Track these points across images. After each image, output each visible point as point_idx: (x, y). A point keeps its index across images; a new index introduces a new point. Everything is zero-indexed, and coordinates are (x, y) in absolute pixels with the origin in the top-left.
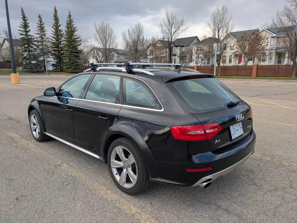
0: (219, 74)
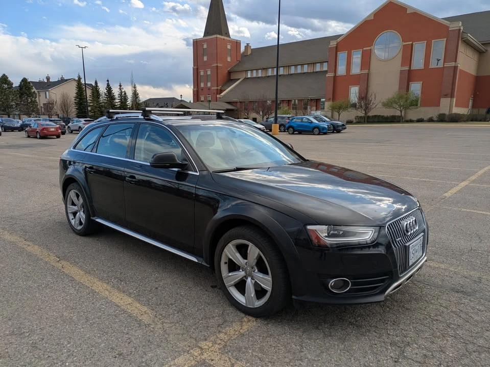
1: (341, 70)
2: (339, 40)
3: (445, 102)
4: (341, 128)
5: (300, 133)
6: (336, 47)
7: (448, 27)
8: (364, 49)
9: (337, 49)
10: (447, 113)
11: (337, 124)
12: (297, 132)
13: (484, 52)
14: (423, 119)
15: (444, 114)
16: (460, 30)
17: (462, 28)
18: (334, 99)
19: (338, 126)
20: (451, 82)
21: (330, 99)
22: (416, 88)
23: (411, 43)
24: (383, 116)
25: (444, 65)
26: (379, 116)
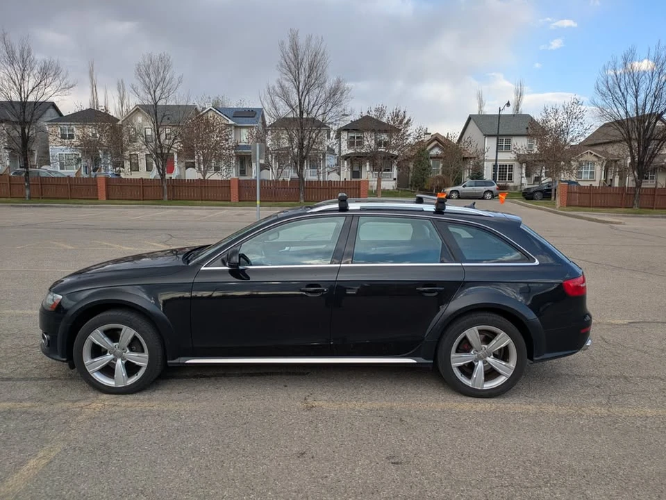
0: (166, 196)
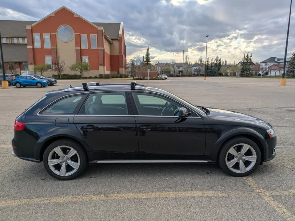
1: (38, 45)
2: (33, 25)
3: (101, 68)
4: (54, 83)
5: (25, 86)
6: (32, 30)
7: (97, 29)
8: (51, 33)
9: (32, 31)
10: (103, 73)
11: (51, 80)
12: (22, 86)
13: (112, 44)
14: (92, 77)
15: (102, 74)
16: (103, 31)
17: (103, 30)
18: (35, 63)
19: (52, 82)
20: (103, 58)
21: (32, 63)
22: (86, 59)
23: (79, 34)
24: (69, 75)
25: (98, 48)
26: (67, 75)
